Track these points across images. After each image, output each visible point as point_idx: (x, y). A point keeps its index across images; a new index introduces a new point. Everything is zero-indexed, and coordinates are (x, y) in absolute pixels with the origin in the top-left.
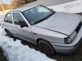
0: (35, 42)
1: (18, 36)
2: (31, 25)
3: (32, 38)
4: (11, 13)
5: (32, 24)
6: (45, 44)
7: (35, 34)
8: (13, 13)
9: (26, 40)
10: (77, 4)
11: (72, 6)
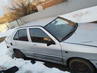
0: (63, 62)
1: (35, 56)
2: (60, 42)
3: (60, 58)
4: (26, 29)
5: (60, 40)
6: (80, 64)
7: (66, 52)
8: (29, 29)
9: (48, 60)
10: (87, 12)
11: (82, 14)
